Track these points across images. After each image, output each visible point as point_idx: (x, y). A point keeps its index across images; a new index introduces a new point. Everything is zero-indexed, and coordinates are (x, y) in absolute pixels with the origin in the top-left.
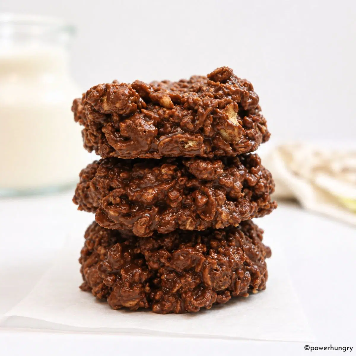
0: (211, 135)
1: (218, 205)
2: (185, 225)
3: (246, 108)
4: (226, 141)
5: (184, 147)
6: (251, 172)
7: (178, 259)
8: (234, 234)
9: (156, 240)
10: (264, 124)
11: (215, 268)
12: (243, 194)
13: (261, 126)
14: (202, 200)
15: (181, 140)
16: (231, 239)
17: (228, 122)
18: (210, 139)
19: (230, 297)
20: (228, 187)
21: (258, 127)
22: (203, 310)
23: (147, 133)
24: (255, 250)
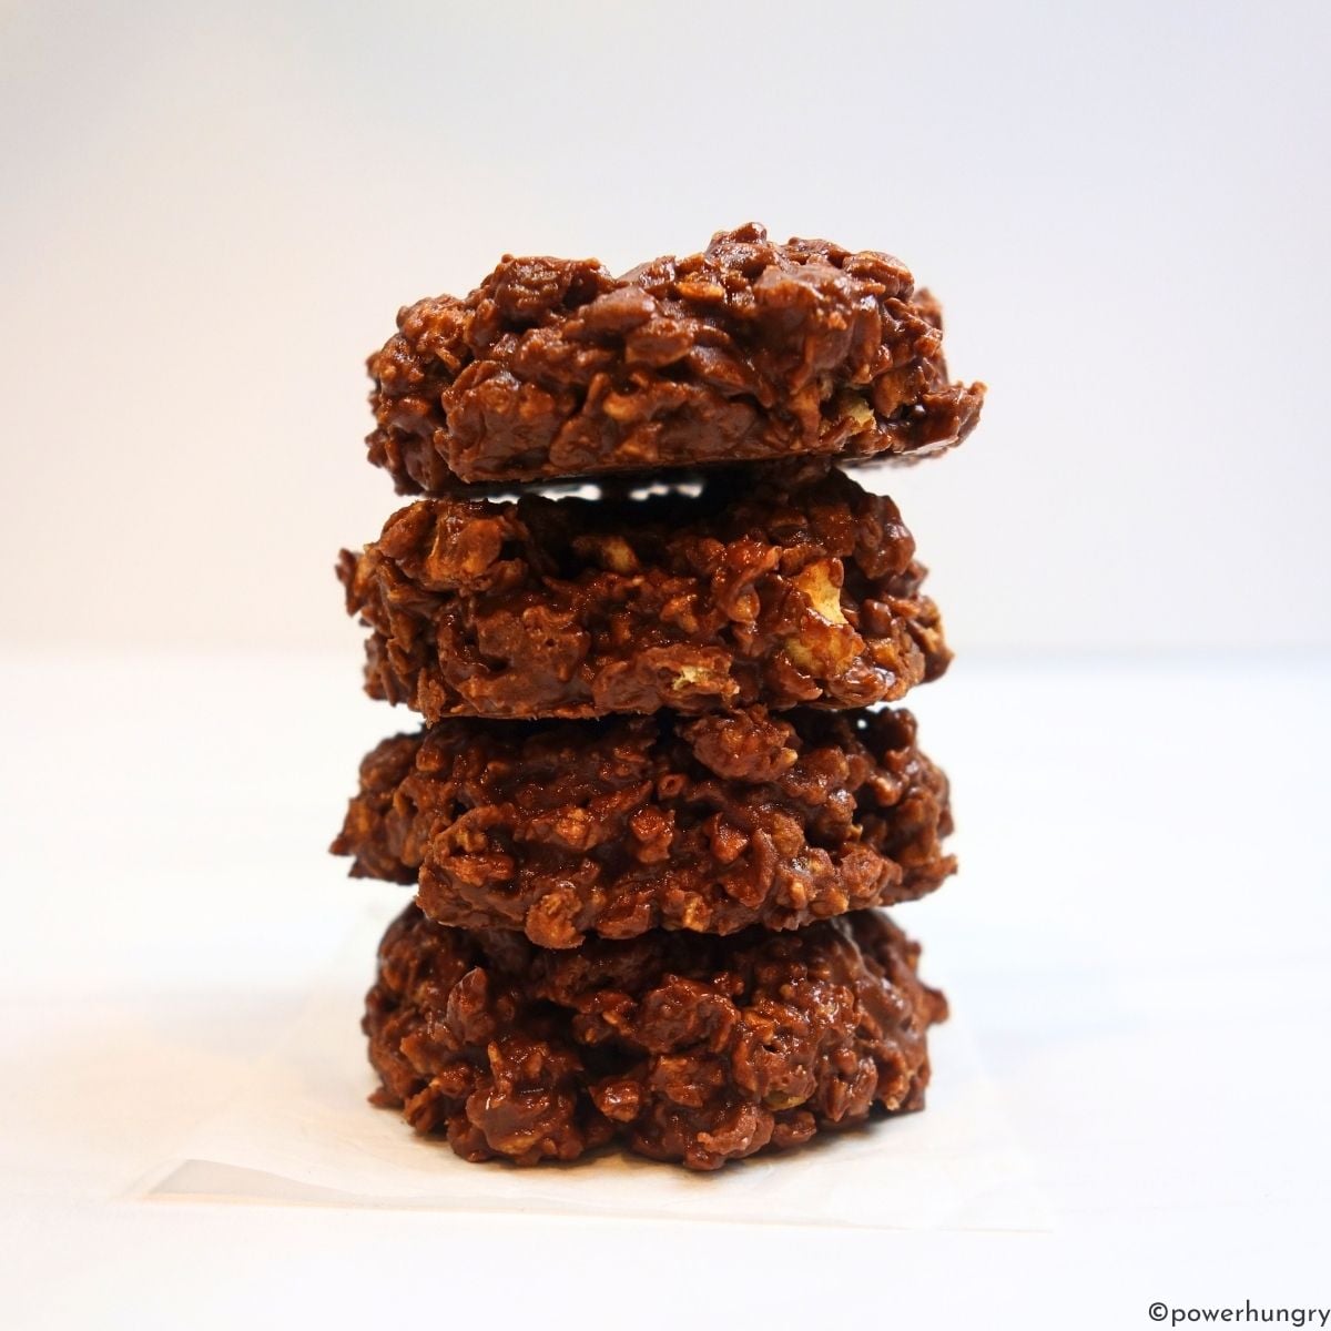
0: (756, 653)
1: (782, 856)
2: (680, 918)
3: (871, 576)
4: (804, 670)
5: (669, 685)
6: (884, 765)
7: (658, 1014)
8: (829, 947)
9: (593, 960)
10: (932, 622)
11: (769, 1044)
12: (859, 830)
13: (922, 630)
14: (731, 844)
15: (659, 665)
16: (821, 960)
17: (807, 614)
18: (756, 664)
19: (815, 1130)
20: (811, 806)
21: (911, 630)
22: (733, 1162)
23: (557, 646)
24: (893, 997)
